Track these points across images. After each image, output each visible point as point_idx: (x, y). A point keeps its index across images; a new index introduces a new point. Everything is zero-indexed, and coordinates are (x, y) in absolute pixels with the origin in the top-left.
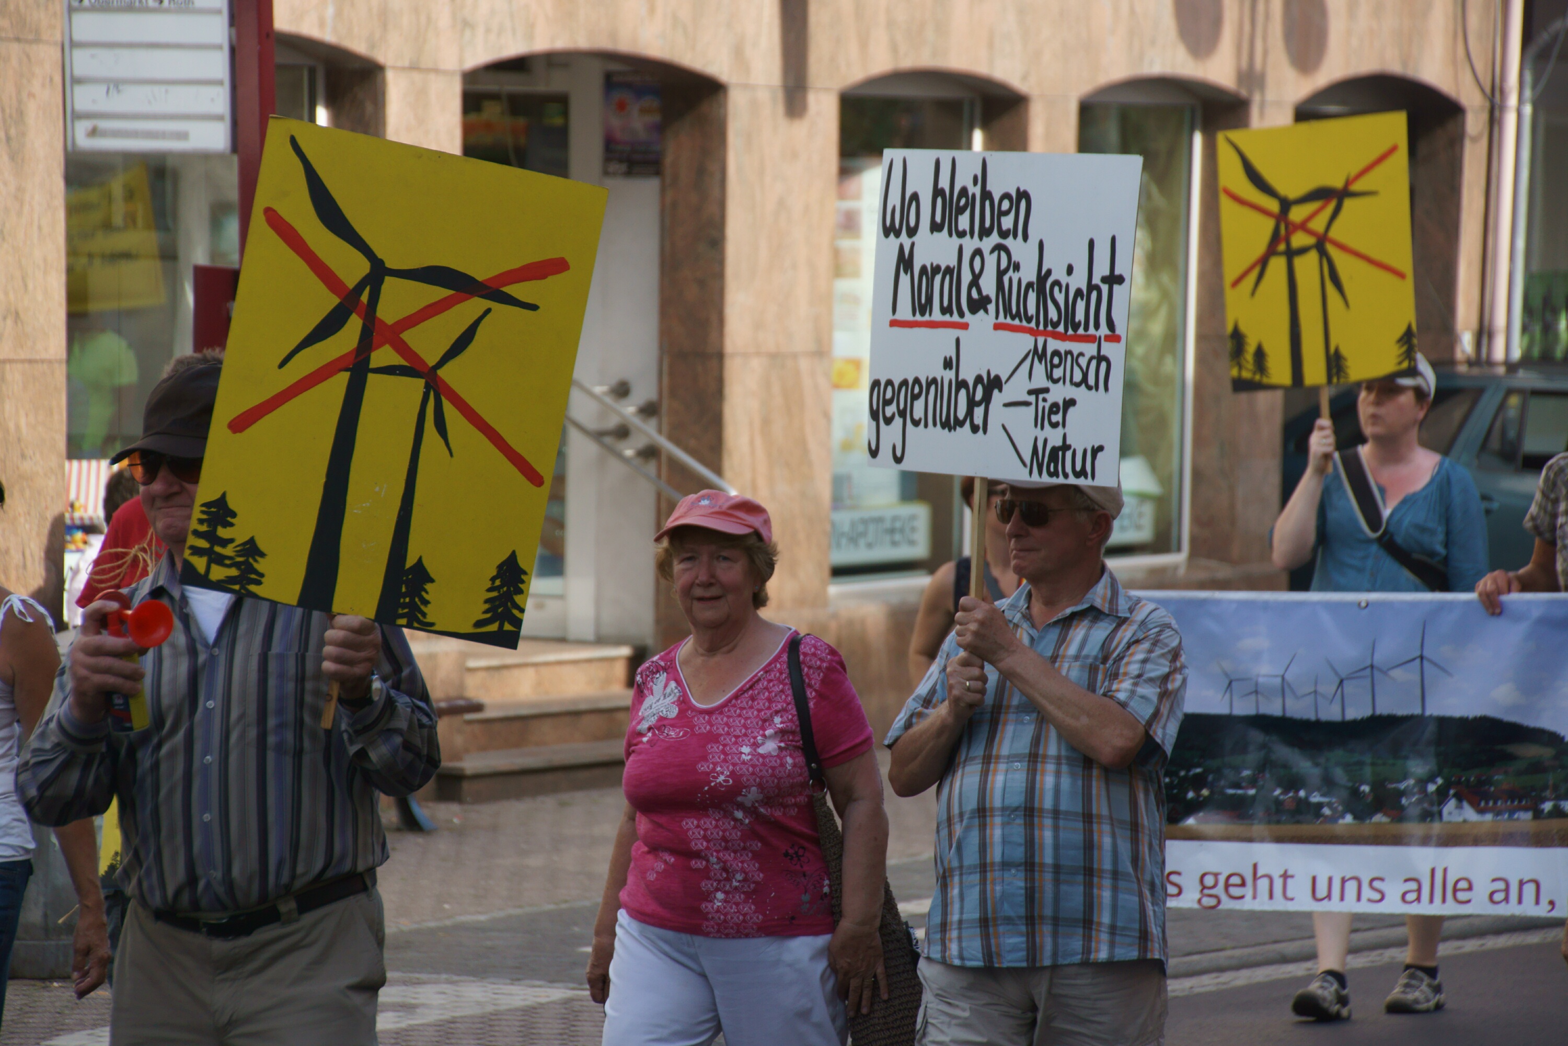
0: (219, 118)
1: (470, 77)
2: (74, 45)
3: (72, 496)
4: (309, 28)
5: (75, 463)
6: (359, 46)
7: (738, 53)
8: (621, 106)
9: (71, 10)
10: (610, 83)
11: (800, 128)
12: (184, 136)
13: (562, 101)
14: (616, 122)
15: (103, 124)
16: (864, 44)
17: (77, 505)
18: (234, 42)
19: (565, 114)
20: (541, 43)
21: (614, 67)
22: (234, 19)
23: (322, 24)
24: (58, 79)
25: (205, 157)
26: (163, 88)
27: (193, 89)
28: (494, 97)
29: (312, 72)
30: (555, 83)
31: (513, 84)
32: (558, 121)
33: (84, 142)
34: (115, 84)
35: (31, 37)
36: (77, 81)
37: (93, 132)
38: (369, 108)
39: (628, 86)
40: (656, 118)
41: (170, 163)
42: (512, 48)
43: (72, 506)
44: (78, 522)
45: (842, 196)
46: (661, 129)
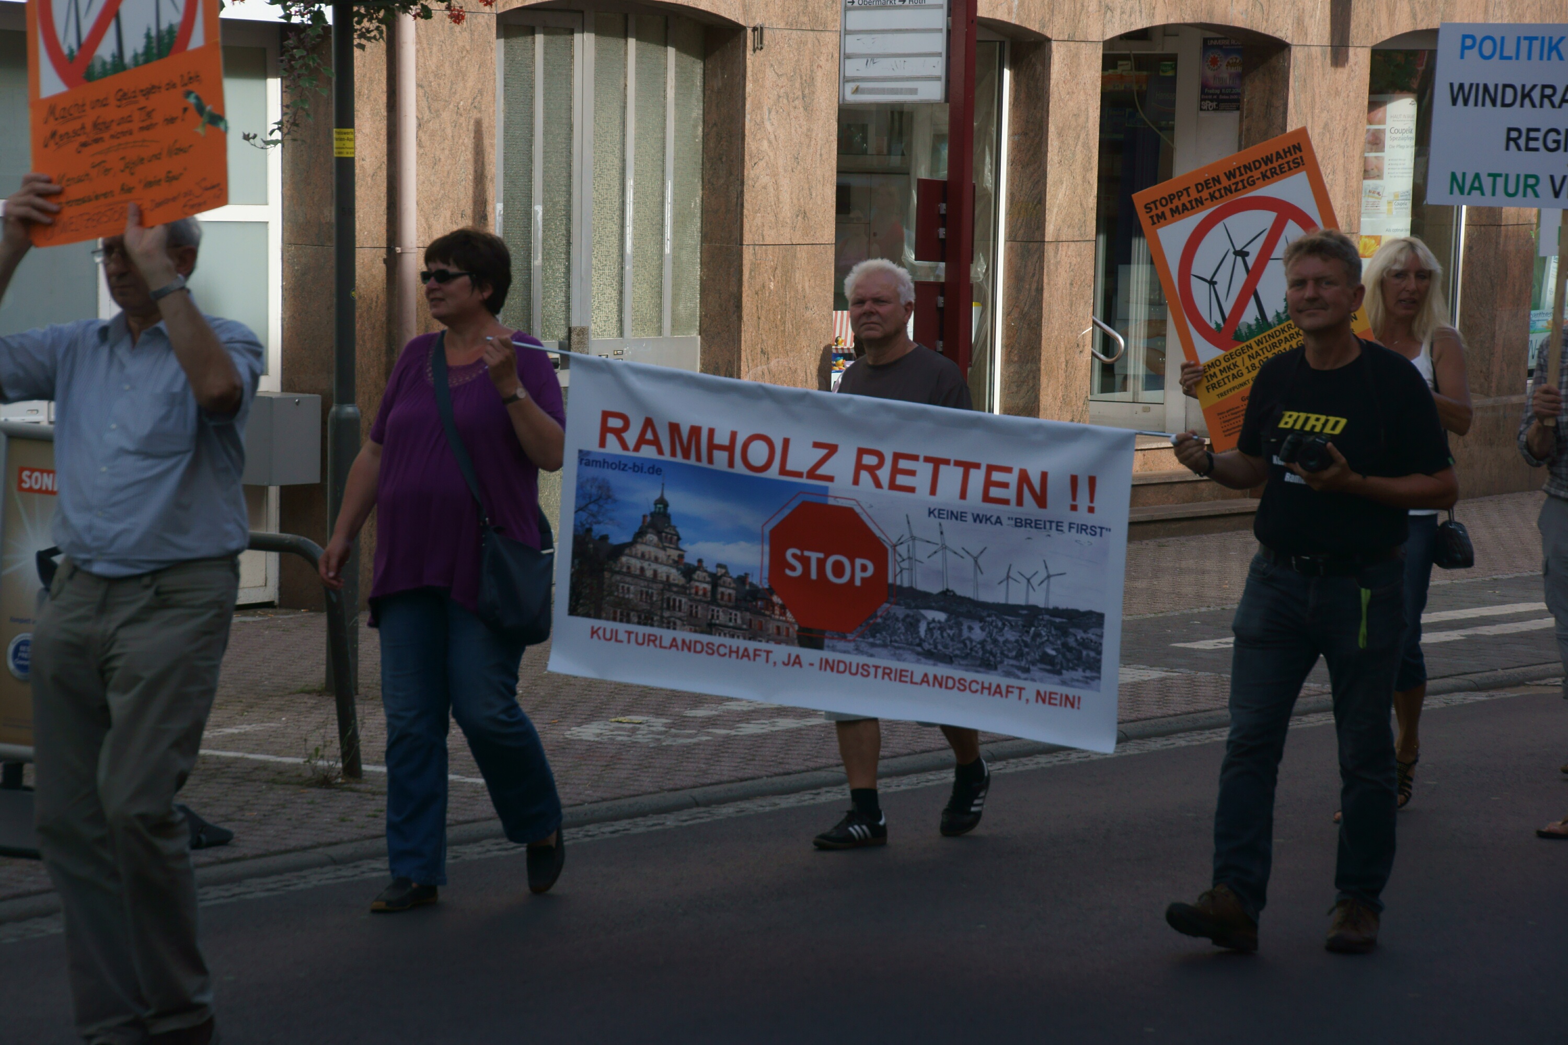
0: (938, 78)
1: (1109, 44)
2: (847, 32)
3: (837, 335)
4: (1001, 15)
5: (839, 312)
6: (1035, 27)
7: (1299, 22)
8: (1214, 62)
9: (846, 9)
10: (1207, 45)
11: (1342, 74)
12: (914, 91)
13: (1173, 58)
14: (1210, 73)
15: (863, 85)
16: (1391, 14)
17: (840, 340)
18: (950, 24)
19: (1175, 68)
20: (1159, 21)
21: (1209, 34)
22: (950, 12)
23: (1010, 12)
24: (836, 55)
25: (929, 105)
26: (903, 59)
27: (921, 60)
28: (1126, 57)
29: (1002, 44)
30: (1169, 47)
31: (1139, 49)
32: (1170, 73)
33: (850, 98)
34: (872, 58)
35: (821, 28)
36: (848, 57)
37: (856, 91)
38: (1039, 68)
39: (1220, 47)
40: (1239, 69)
41: (906, 109)
42: (1140, 23)
43: (837, 341)
44: (840, 352)
45: (1370, 122)
46: (1241, 77)
